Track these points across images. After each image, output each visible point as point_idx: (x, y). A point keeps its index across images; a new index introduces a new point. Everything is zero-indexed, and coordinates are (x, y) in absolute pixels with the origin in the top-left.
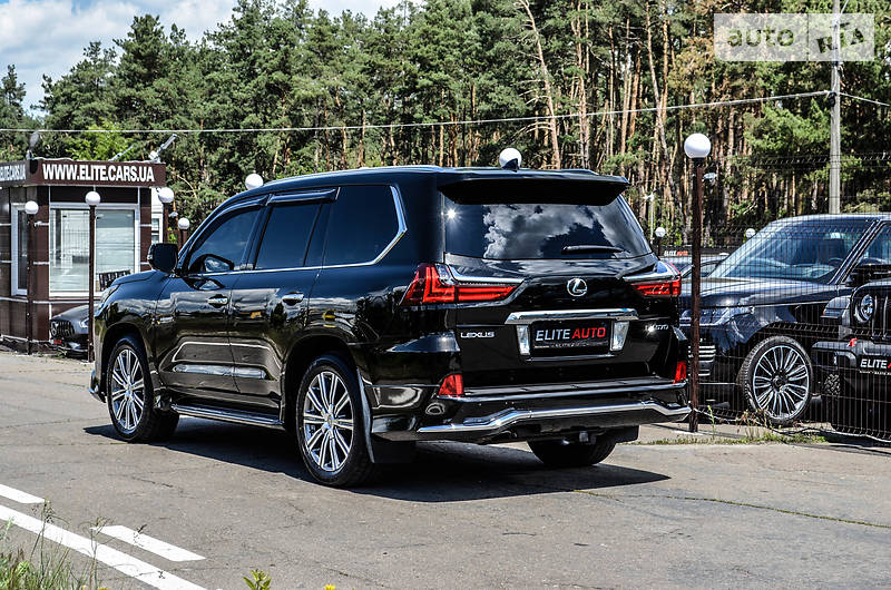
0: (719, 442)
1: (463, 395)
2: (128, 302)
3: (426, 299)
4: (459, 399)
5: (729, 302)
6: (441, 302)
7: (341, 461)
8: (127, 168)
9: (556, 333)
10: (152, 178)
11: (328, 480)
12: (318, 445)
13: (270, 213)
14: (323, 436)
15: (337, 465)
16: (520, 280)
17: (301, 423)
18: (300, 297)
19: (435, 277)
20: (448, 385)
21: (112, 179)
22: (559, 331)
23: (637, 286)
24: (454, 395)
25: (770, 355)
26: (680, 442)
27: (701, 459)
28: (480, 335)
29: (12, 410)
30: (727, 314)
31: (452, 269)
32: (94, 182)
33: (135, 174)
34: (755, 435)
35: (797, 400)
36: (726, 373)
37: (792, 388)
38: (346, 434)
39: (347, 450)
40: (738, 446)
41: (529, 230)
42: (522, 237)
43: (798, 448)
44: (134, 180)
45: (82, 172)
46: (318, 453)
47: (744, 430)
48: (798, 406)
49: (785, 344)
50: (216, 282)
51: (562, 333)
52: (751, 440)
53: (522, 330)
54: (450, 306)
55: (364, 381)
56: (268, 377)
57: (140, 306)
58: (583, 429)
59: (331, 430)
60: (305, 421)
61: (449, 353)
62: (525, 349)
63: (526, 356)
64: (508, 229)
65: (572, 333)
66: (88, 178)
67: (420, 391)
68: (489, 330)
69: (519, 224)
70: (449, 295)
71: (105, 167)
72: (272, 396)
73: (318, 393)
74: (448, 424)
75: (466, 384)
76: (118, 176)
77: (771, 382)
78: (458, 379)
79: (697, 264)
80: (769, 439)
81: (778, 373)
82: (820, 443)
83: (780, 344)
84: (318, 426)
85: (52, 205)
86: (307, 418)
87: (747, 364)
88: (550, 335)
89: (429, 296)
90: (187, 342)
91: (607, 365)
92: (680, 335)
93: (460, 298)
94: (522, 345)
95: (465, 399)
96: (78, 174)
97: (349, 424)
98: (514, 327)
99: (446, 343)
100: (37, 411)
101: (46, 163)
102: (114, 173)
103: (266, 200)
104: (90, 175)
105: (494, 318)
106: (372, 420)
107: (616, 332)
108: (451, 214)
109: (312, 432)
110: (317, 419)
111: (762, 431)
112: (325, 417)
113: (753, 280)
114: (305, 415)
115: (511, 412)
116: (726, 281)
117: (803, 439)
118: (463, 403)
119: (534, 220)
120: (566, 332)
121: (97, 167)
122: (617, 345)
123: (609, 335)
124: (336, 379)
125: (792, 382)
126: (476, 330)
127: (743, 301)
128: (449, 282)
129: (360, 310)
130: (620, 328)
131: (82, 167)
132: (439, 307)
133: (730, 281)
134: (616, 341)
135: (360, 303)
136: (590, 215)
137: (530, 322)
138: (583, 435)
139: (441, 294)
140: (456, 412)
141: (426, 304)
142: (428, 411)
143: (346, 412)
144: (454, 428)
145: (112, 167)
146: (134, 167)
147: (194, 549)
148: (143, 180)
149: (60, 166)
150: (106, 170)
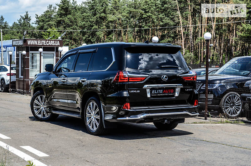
0: (212, 123)
1: (130, 109)
2: (41, 81)
3: (120, 81)
4: (129, 110)
5: (218, 82)
6: (124, 82)
7: (96, 128)
8: (52, 41)
9: (158, 91)
10: (59, 44)
11: (93, 133)
12: (90, 123)
13: (79, 55)
14: (91, 120)
15: (95, 129)
16: (147, 76)
17: (86, 117)
18: (86, 80)
19: (122, 74)
20: (126, 106)
21: (47, 45)
22: (159, 91)
23: (183, 78)
24: (128, 109)
25: (230, 98)
26: (200, 123)
27: (205, 128)
28: (135, 91)
29: (12, 111)
30: (217, 85)
31: (128, 72)
32: (42, 45)
33: (54, 43)
34: (223, 121)
35: (238, 111)
36: (217, 103)
37: (236, 107)
38: (97, 120)
39: (98, 124)
40: (217, 124)
41: (154, 61)
42: (151, 62)
43: (235, 125)
44: (54, 45)
45: (39, 43)
46: (90, 125)
47: (219, 119)
48: (238, 112)
49: (235, 94)
50: (64, 75)
51: (160, 91)
52: (222, 122)
53: (148, 90)
54: (127, 83)
55: (102, 104)
56: (77, 103)
57: (44, 82)
58: (166, 119)
59: (94, 119)
60: (87, 116)
61: (126, 96)
62: (149, 96)
63: (149, 98)
64: (148, 60)
65: (163, 91)
66: (40, 44)
67: (117, 107)
68: (138, 90)
69: (151, 59)
70: (126, 80)
71: (45, 41)
72: (78, 108)
73: (90, 108)
74: (125, 117)
75: (131, 106)
76: (49, 44)
77: (230, 105)
78: (129, 104)
79: (207, 70)
80: (227, 122)
81: (232, 103)
82: (242, 124)
83: (233, 94)
84: (90, 117)
85: (30, 52)
86: (87, 115)
87: (223, 100)
88: (156, 92)
89: (120, 80)
90: (56, 93)
91: (174, 101)
92: (196, 92)
93: (130, 80)
94: (148, 95)
95: (130, 110)
96: (38, 43)
97: (98, 117)
98: (145, 89)
99: (125, 94)
100: (18, 112)
101: (29, 40)
102: (48, 43)
103: (78, 51)
105: (140, 86)
106: (105, 116)
107: (177, 91)
108: (128, 56)
109: (89, 119)
110: (90, 116)
111: (225, 120)
112: (92, 114)
113: (226, 75)
114: (87, 114)
115: (144, 114)
116: (218, 75)
117: (237, 122)
118: (130, 111)
119: (156, 58)
120: (161, 91)
121: (43, 41)
122: (177, 95)
123: (174, 92)
124: (95, 104)
125: (237, 105)
126: (134, 90)
127: (222, 81)
128: (126, 76)
129: (103, 83)
130: (178, 90)
131: (39, 41)
132: (124, 83)
133: (219, 75)
134: (176, 94)
135: (103, 81)
136: (172, 57)
137: (150, 88)
138: (166, 121)
139: (124, 79)
140: (128, 114)
141: (120, 82)
142: (120, 113)
143: (97, 114)
144: (127, 118)
145: (48, 41)
146: (54, 41)
147: (47, 153)
148: (56, 45)
149: (32, 41)
150: (46, 42)
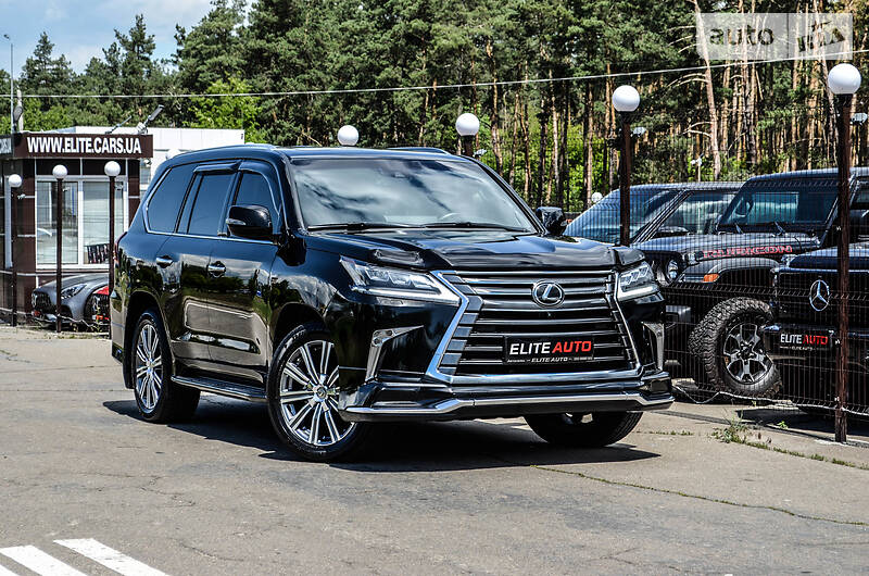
8: (113, 139)
10: (139, 149)
21: (98, 151)
32: (80, 154)
33: (122, 147)
44: (120, 152)
45: (67, 145)
66: (72, 151)
71: (90, 139)
76: (104, 149)
85: (38, 178)
96: (63, 147)
101: (31, 136)
102: (99, 145)
104: (75, 148)
121: (82, 140)
131: (67, 139)
145: (98, 139)
146: (120, 139)
148: (130, 152)
149: (45, 139)
150: (92, 143)
